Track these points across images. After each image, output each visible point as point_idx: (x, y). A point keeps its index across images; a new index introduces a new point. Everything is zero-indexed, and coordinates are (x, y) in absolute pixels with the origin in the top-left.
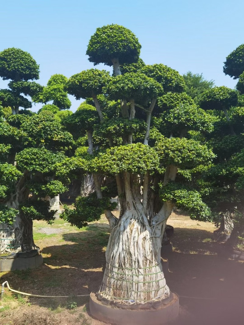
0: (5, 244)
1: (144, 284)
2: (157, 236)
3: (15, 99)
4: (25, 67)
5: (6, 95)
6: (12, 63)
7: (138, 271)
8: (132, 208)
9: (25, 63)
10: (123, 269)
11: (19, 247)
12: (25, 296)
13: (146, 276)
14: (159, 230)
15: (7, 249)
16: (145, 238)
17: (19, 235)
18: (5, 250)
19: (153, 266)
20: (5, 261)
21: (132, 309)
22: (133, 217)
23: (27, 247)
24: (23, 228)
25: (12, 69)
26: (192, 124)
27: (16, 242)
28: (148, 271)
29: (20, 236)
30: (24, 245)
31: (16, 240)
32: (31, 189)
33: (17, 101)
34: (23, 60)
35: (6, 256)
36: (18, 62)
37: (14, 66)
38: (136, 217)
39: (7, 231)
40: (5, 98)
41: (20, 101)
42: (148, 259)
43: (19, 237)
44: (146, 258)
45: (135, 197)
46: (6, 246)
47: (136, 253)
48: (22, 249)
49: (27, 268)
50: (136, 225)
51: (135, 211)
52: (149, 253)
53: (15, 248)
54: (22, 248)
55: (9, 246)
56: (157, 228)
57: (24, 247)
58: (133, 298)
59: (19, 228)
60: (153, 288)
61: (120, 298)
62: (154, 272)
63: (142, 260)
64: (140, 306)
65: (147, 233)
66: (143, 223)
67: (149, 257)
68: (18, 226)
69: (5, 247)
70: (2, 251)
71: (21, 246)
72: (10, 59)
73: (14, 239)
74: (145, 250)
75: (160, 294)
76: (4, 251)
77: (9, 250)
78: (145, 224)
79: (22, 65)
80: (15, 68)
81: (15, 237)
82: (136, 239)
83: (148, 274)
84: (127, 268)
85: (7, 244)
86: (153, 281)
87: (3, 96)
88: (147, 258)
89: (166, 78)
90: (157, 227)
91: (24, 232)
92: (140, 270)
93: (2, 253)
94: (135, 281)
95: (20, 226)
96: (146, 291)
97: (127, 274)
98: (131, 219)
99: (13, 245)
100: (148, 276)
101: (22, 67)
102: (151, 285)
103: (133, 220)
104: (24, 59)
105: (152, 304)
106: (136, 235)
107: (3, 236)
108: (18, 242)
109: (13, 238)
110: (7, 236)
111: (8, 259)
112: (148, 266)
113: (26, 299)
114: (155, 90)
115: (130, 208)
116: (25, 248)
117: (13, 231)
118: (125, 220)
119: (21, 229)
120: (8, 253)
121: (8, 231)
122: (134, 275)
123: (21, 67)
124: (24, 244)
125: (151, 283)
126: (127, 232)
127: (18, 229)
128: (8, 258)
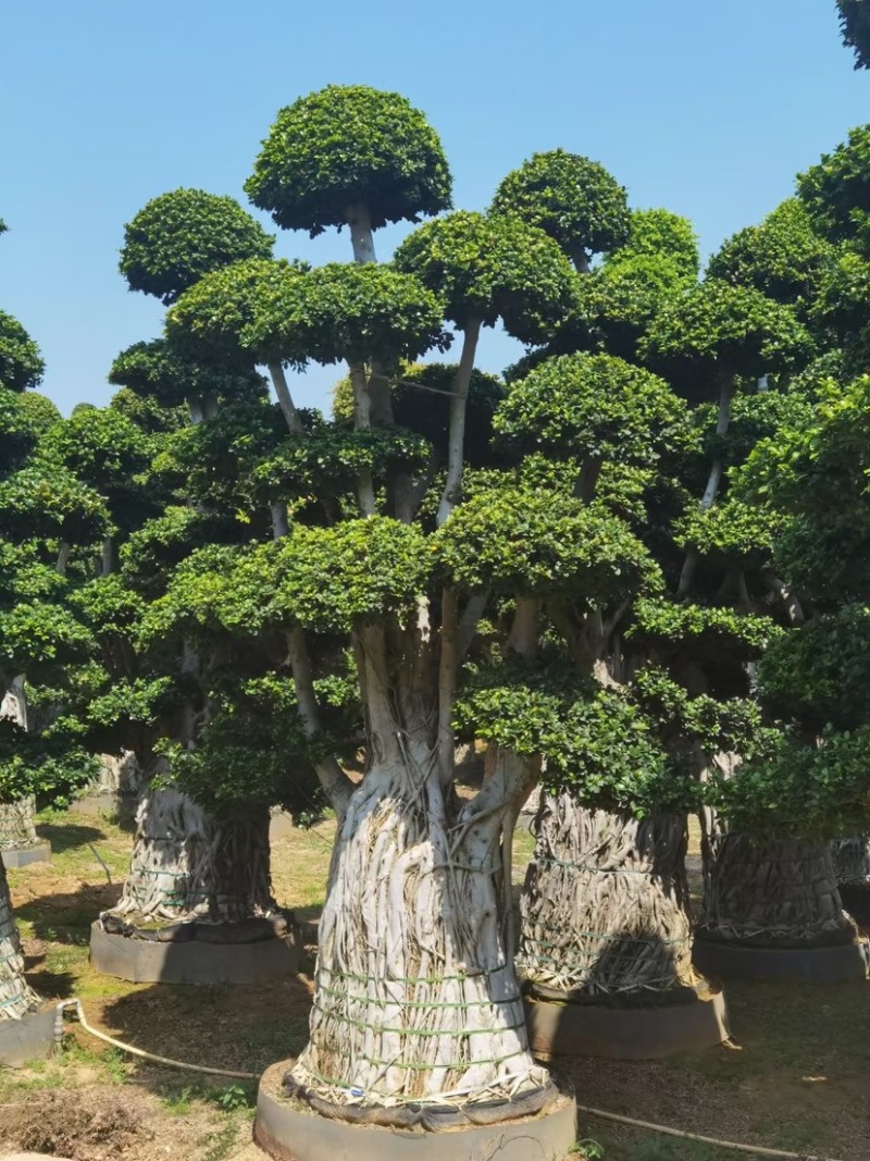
0: (159, 887)
1: (404, 1037)
2: (476, 863)
3: (186, 370)
4: (204, 254)
5: (155, 359)
6: (161, 246)
7: (385, 987)
8: (391, 758)
9: (207, 241)
10: (342, 979)
11: (203, 901)
12: (129, 1057)
13: (414, 1009)
14: (484, 841)
15: (166, 906)
16: (413, 869)
17: (203, 861)
18: (156, 911)
19: (446, 975)
20: (149, 946)
21: (351, 1120)
22: (393, 790)
23: (230, 908)
24: (217, 836)
25: (162, 269)
26: (559, 435)
27: (191, 885)
28: (423, 991)
29: (205, 862)
30: (219, 898)
31: (192, 878)
32: (212, 693)
33: (192, 378)
34: (199, 231)
35: (153, 932)
36: (181, 239)
37: (166, 257)
38: (402, 793)
39: (164, 842)
40: (148, 373)
41: (203, 377)
42: (423, 949)
43: (203, 869)
44: (415, 940)
45: (406, 717)
46: (160, 896)
47: (383, 923)
48: (210, 908)
49: (223, 980)
50: (392, 820)
51: (402, 770)
52: (428, 926)
53: (188, 906)
54: (213, 906)
55: (172, 895)
56: (476, 833)
57: (220, 906)
58: (362, 1084)
59: (203, 835)
60: (438, 1057)
61: (328, 1079)
62: (451, 1000)
63: (399, 948)
64: (376, 1114)
65: (425, 851)
66: (422, 815)
67: (428, 943)
68: (200, 828)
69: (157, 901)
70: (147, 914)
71: (207, 900)
72: (157, 233)
73: (187, 873)
74: (414, 912)
75: (469, 1084)
76: (153, 914)
77: (169, 912)
78: (430, 816)
79: (195, 249)
80: (169, 263)
81: (192, 866)
82: (384, 873)
83: (422, 1002)
84: (353, 976)
85: (166, 889)
86: (443, 1030)
87: (144, 363)
88: (421, 943)
89: (455, 270)
90: (474, 829)
91: (219, 850)
92: (390, 985)
93: (148, 918)
94: (373, 1024)
95: (205, 829)
96: (410, 1062)
97: (351, 997)
98: (384, 797)
99: (184, 893)
100: (421, 1009)
101: (195, 255)
102: (432, 1045)
103: (388, 800)
104: (202, 227)
105: (420, 1112)
106: (388, 856)
107: (155, 862)
108: (198, 886)
109: (180, 868)
110: (163, 862)
111: (160, 940)
112: (423, 973)
113: (130, 1068)
114: (397, 320)
115: (384, 758)
116: (223, 908)
117: (183, 844)
118: (360, 800)
119: (212, 839)
120: (166, 920)
121: (168, 846)
122: (372, 1001)
123: (189, 254)
124: (220, 894)
125: (434, 1037)
126: (358, 843)
127: (201, 840)
128: (159, 936)
